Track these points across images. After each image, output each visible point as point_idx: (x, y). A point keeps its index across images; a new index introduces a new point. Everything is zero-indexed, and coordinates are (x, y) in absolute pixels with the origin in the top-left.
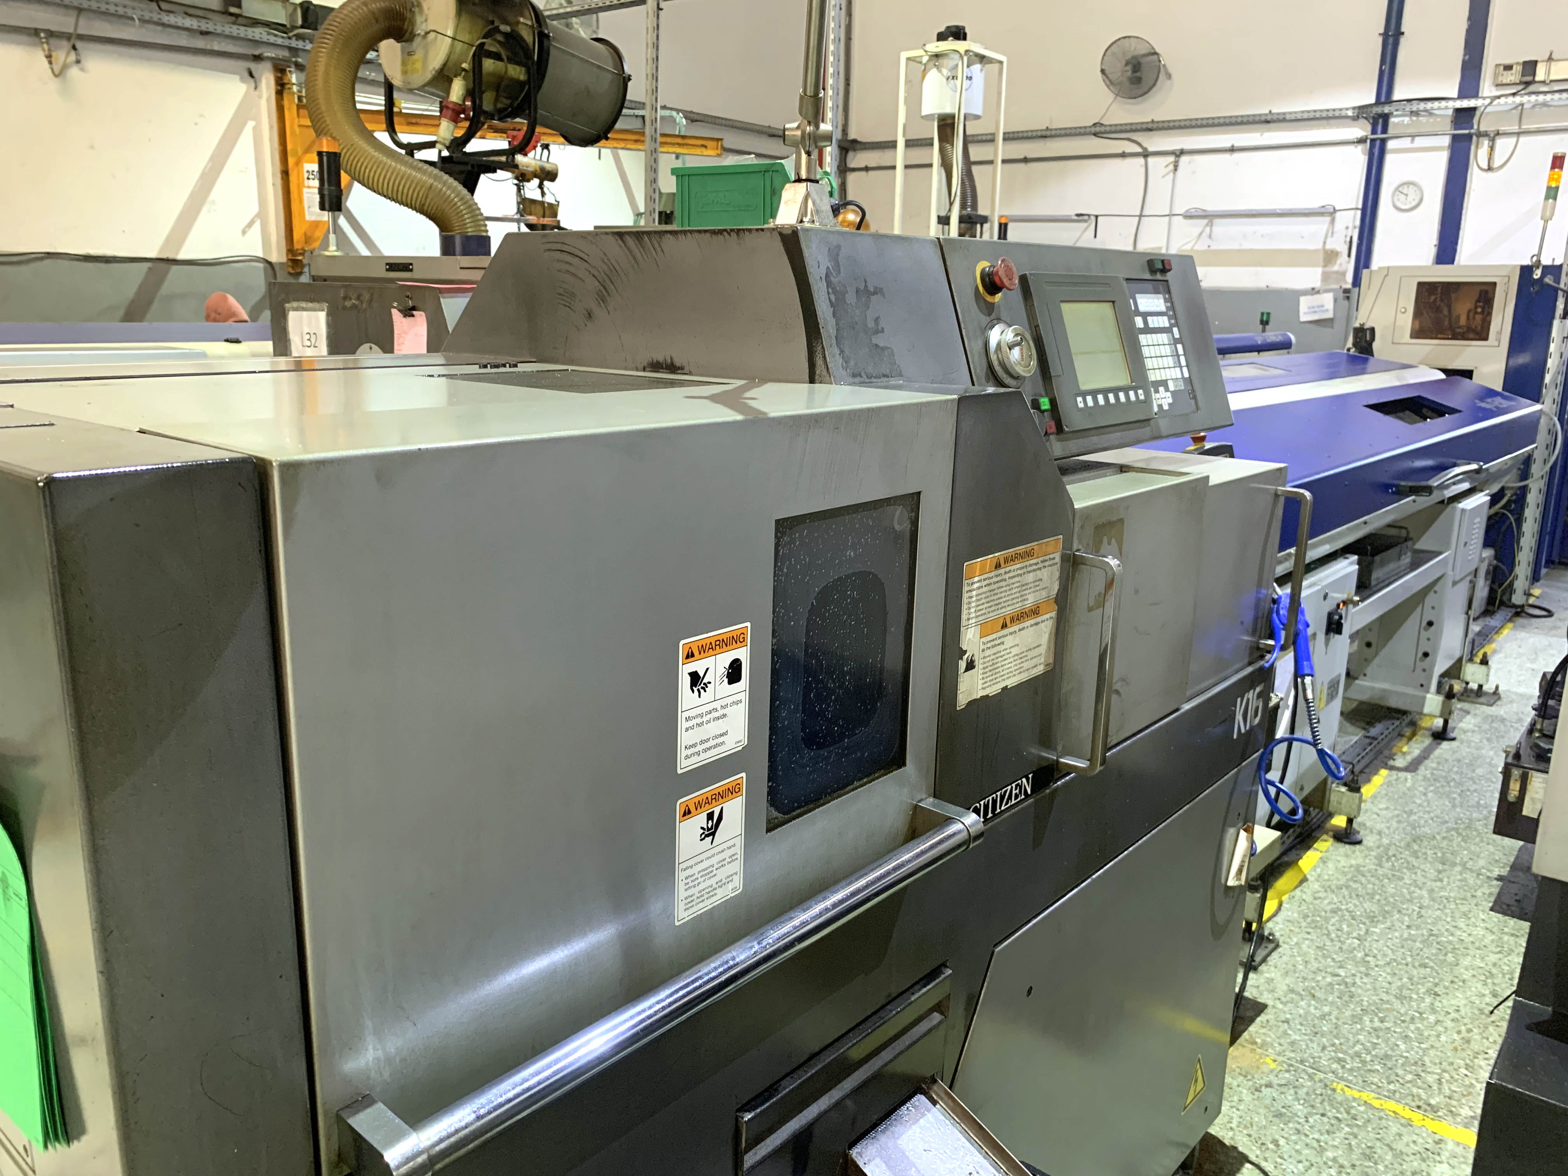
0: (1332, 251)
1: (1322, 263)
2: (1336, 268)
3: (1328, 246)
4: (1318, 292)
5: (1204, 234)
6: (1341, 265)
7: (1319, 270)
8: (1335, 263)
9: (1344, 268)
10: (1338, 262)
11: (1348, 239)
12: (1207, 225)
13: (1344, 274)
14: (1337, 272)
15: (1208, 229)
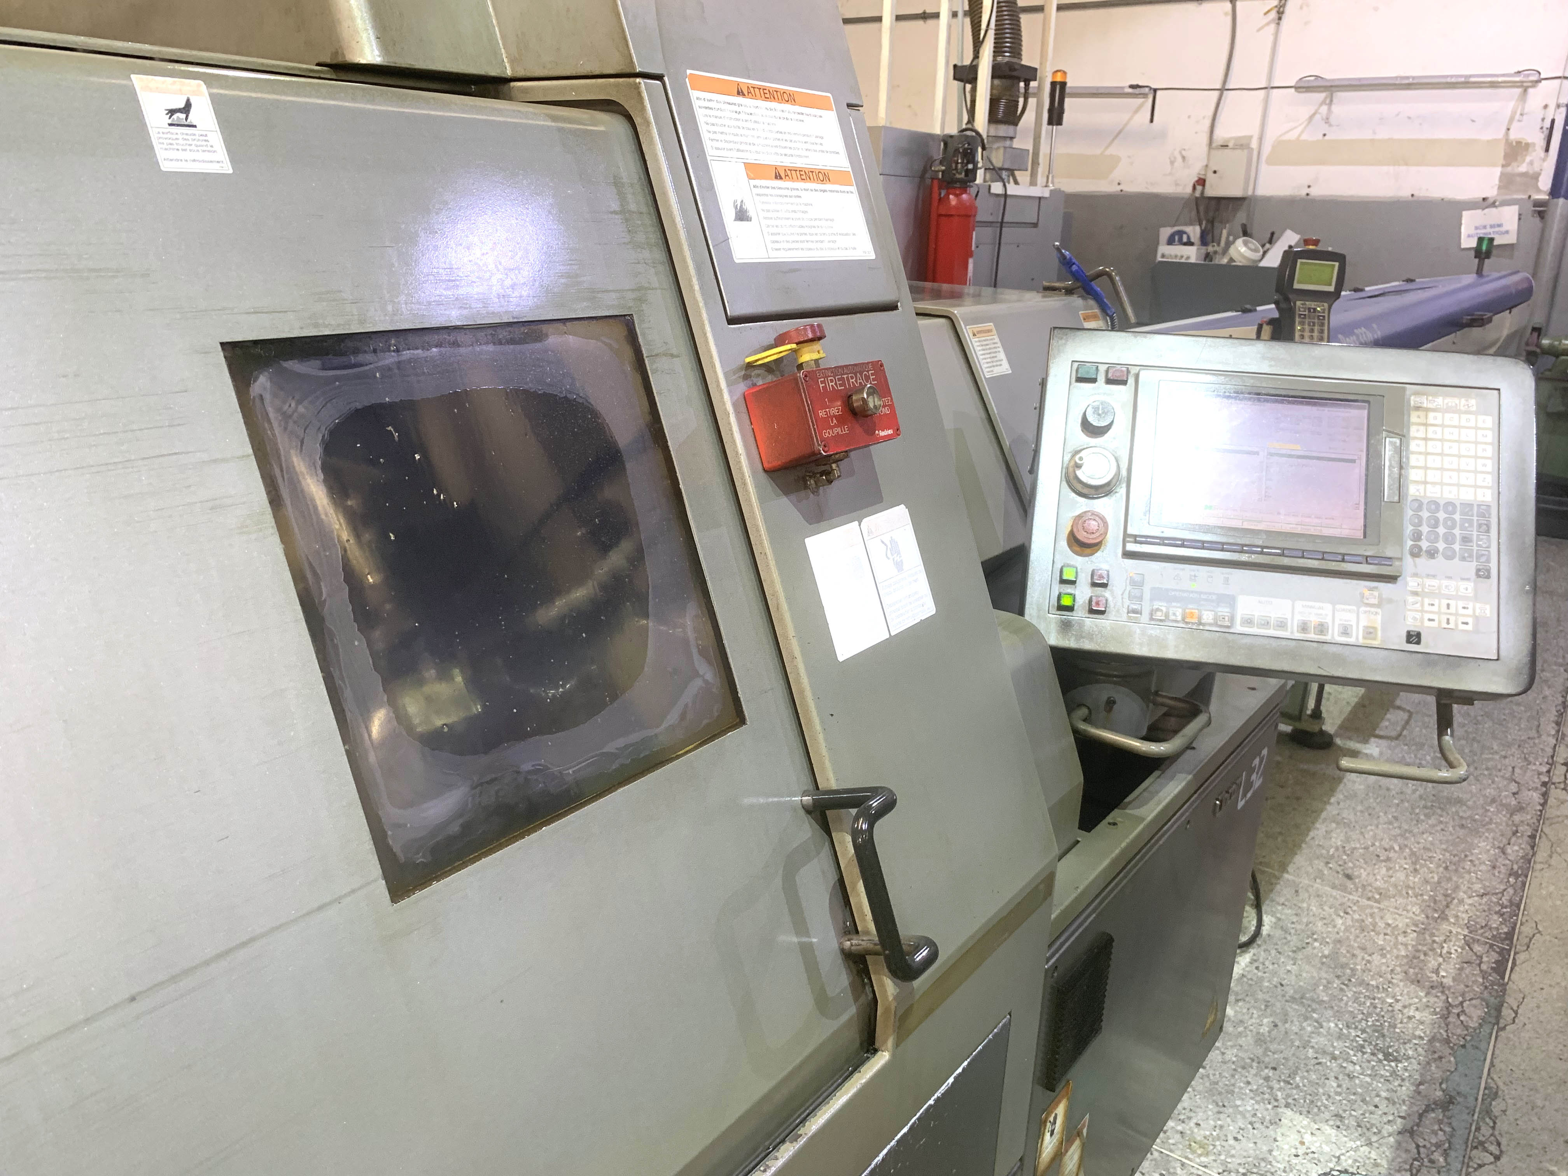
0: (1519, 143)
1: (1502, 161)
2: (1523, 168)
3: (1514, 136)
4: (1493, 205)
5: (1318, 116)
6: (1531, 163)
7: (1498, 171)
8: (1524, 161)
9: (1536, 167)
10: (1528, 159)
11: (1547, 124)
12: (1323, 103)
13: (1536, 177)
14: (1524, 175)
15: (1324, 109)
